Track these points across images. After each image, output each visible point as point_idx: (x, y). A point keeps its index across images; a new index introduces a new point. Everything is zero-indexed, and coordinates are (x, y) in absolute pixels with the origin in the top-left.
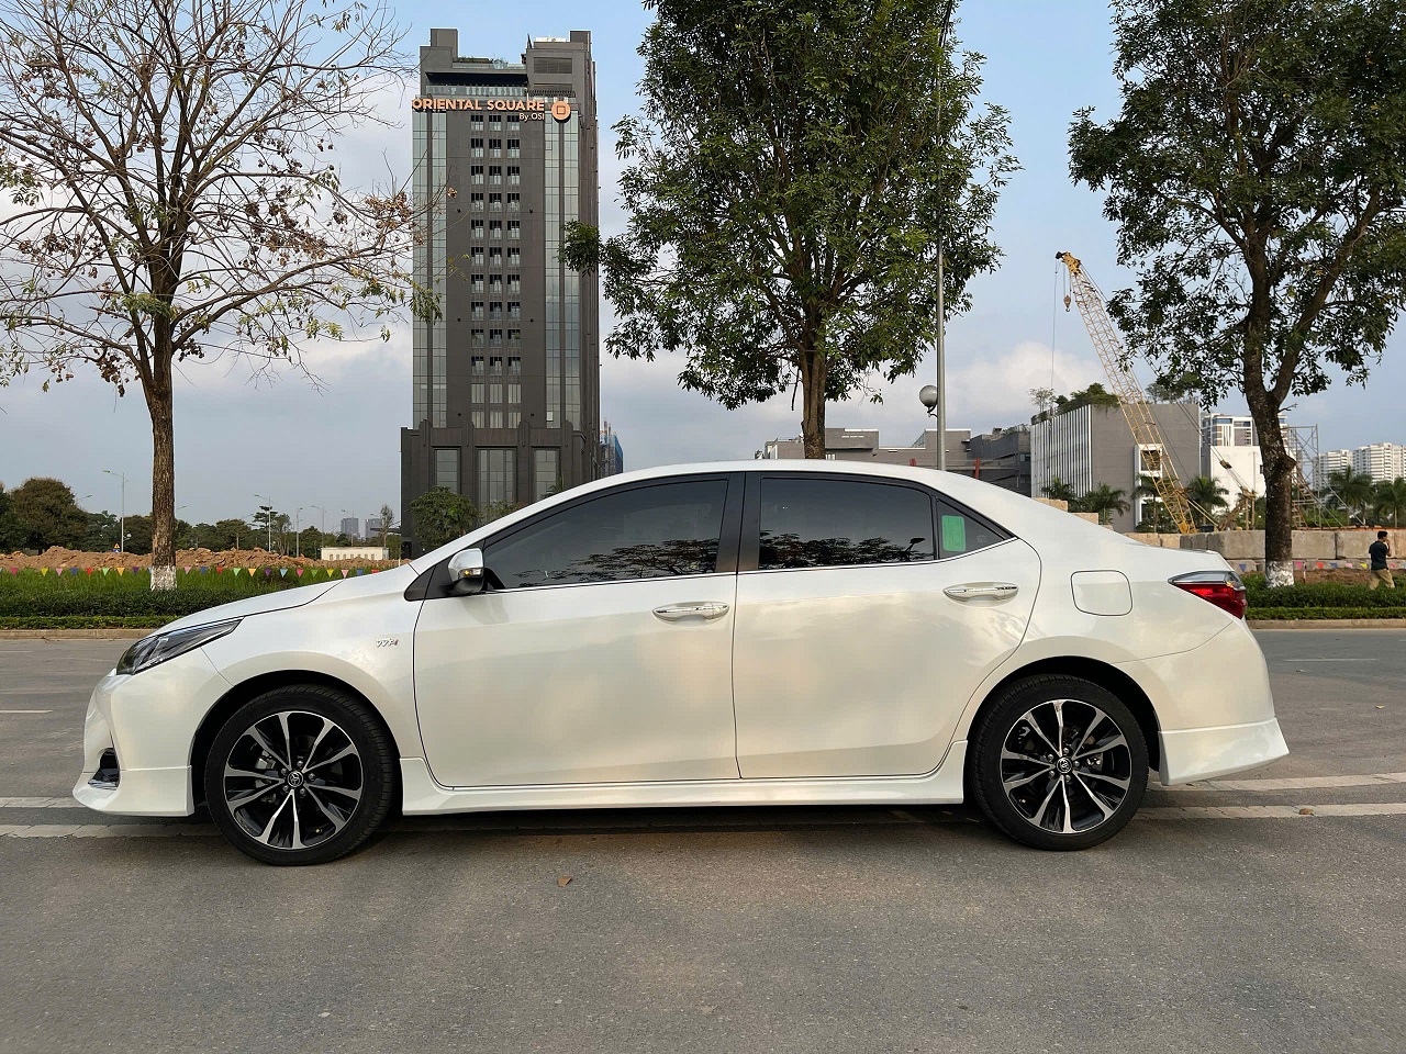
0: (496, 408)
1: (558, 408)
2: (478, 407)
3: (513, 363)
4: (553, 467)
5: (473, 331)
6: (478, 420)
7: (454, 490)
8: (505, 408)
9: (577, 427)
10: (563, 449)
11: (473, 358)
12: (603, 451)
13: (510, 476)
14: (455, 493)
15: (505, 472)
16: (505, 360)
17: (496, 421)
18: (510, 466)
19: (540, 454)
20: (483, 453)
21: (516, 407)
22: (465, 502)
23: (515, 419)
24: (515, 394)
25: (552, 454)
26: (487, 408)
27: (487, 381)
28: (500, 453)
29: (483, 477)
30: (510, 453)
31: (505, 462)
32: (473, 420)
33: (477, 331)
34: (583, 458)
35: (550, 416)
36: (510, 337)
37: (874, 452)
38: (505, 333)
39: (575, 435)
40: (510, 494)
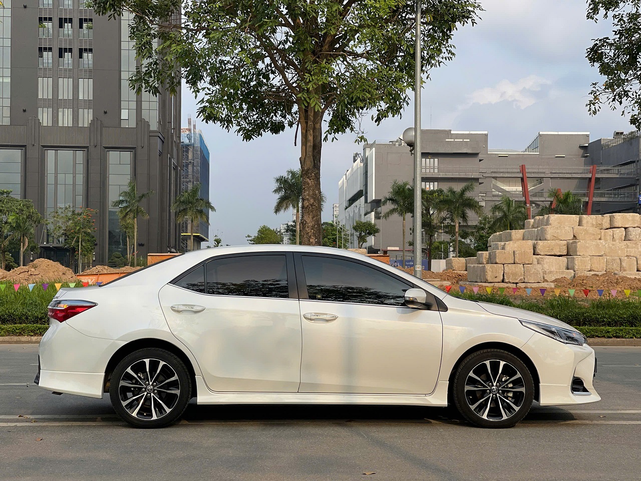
0: (65, 104)
1: (133, 105)
2: (46, 103)
3: (85, 55)
4: (128, 169)
5: (40, 19)
6: (45, 117)
7: (17, 194)
8: (75, 104)
9: (154, 126)
10: (139, 150)
11: (40, 49)
12: (187, 151)
13: (80, 179)
14: (18, 197)
15: (74, 174)
16: (76, 51)
17: (65, 118)
18: (80, 168)
19: (113, 156)
20: (51, 154)
21: (88, 104)
22: (28, 208)
23: (86, 117)
24: (86, 90)
25: (127, 156)
26: (56, 104)
27: (55, 74)
28: (69, 153)
29: (50, 179)
30: (80, 154)
31: (75, 164)
32: (40, 117)
33: (45, 19)
34: (161, 162)
35: (124, 114)
36: (81, 27)
37: (480, 156)
38: (76, 22)
39: (151, 134)
40: (80, 199)
